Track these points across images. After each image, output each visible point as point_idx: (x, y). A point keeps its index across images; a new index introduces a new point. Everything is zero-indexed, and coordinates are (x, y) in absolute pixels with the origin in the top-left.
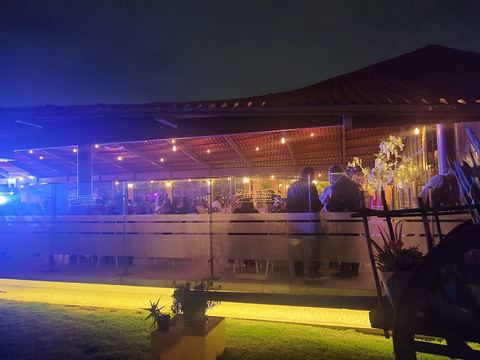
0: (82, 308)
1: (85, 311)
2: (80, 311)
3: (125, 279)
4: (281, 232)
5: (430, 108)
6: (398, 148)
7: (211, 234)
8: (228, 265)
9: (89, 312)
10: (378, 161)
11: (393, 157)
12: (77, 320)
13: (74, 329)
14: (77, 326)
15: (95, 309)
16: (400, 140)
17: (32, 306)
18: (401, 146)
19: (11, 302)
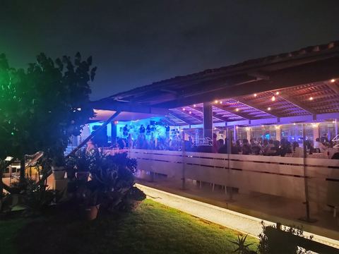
0: (201, 220)
1: (203, 223)
2: (199, 222)
3: (230, 205)
7: (306, 177)
9: (206, 225)
12: (195, 229)
13: (191, 237)
14: (194, 236)
15: (209, 223)
17: (173, 211)
19: (163, 206)
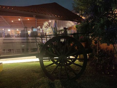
4: (19, 42)
5: (50, 16)
6: (47, 25)
8: (3, 51)
10: (43, 27)
11: (46, 27)
16: (48, 23)
18: (48, 24)
